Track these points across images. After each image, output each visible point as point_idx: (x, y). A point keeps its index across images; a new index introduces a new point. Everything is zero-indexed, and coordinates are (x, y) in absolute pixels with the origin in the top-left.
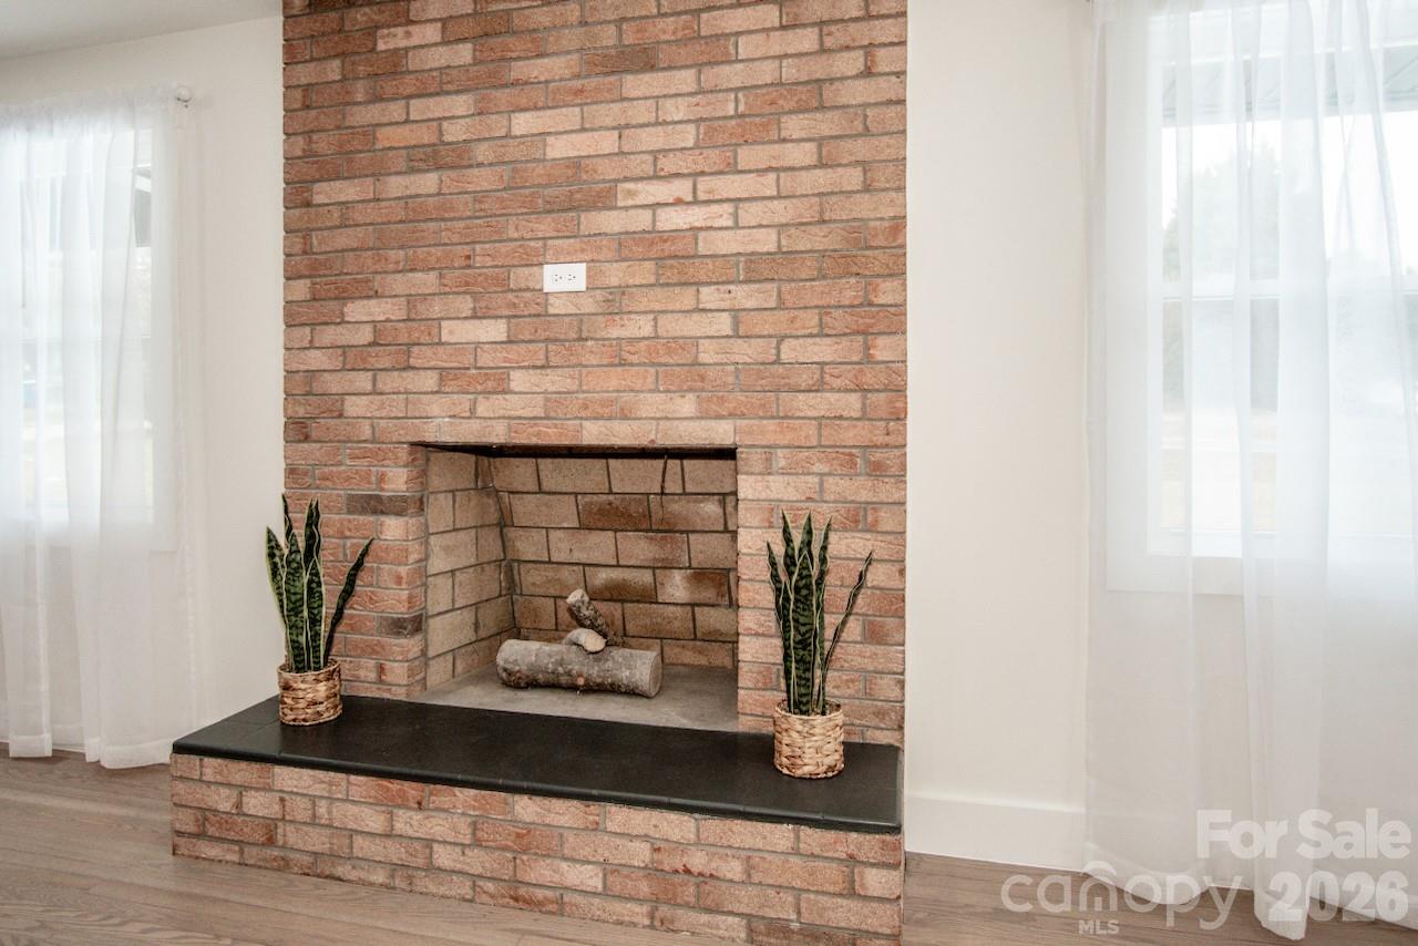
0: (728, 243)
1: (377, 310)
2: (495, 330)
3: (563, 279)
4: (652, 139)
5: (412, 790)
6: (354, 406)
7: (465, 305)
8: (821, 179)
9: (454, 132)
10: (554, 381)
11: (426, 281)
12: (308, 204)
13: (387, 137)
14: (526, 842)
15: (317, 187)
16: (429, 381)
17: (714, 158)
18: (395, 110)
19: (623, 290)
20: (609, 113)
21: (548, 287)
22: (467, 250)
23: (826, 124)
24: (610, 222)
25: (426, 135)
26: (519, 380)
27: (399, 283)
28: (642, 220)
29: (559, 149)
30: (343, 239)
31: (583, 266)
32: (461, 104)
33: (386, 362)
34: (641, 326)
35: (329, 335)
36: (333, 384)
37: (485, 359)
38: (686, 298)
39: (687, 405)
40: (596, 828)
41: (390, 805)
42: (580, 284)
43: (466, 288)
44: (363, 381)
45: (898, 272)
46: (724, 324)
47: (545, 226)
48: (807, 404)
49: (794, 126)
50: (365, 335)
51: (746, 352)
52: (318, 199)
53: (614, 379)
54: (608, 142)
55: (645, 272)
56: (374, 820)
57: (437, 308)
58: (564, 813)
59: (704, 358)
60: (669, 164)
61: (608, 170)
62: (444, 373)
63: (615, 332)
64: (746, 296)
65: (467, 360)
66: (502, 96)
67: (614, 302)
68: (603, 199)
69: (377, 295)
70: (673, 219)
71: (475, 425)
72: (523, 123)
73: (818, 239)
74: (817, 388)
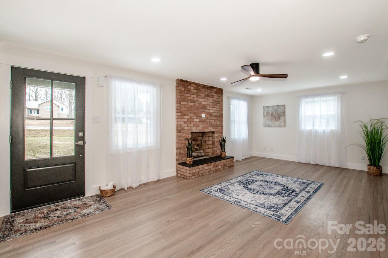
0: (214, 114)
1: (188, 117)
2: (198, 120)
3: (203, 116)
4: (209, 103)
5: (209, 164)
6: (186, 128)
7: (195, 117)
8: (219, 109)
9: (195, 99)
10: (203, 126)
11: (192, 114)
12: (180, 104)
13: (189, 98)
14: (217, 166)
15: (181, 102)
16: (192, 125)
17: (213, 106)
18: (189, 95)
19: (207, 117)
20: (206, 100)
21: (202, 116)
22: (195, 112)
23: (220, 105)
24: (206, 111)
25: (192, 99)
26: (200, 125)
27: (190, 114)
28: (208, 111)
29: (203, 103)
30: (184, 109)
32: (195, 96)
33: (188, 123)
34: (208, 121)
35: (183, 120)
36: (183, 126)
37: (197, 123)
38: (211, 119)
39: (212, 128)
40: (221, 163)
41: (208, 166)
42: (205, 116)
43: (196, 116)
44: (186, 125)
45: (223, 117)
46: (213, 121)
47: (202, 110)
48: (218, 128)
49: (218, 104)
50: (186, 120)
51: (215, 123)
52: (181, 104)
53: (207, 126)
54: (206, 103)
55: (209, 116)
56: (207, 168)
57: (193, 118)
58: (219, 162)
59: (213, 124)
60: (211, 106)
61: (207, 106)
62: (194, 125)
63: (207, 121)
64: (215, 118)
65: (196, 123)
66: (199, 96)
67: (207, 118)
68: (206, 108)
69: (187, 116)
70: (211, 111)
71: (196, 130)
72: (200, 100)
73: (219, 114)
74: (219, 126)
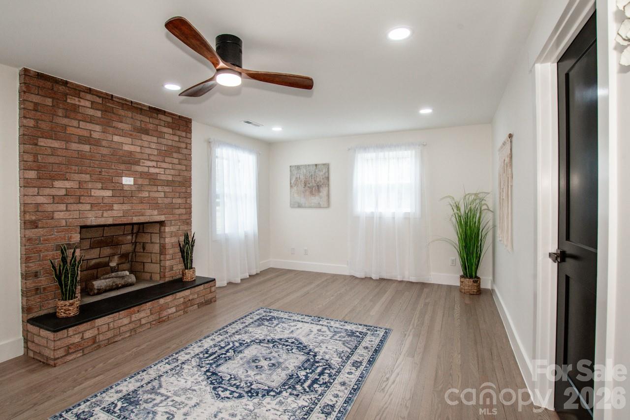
0: (163, 177)
1: (68, 184)
2: (109, 193)
3: (128, 181)
4: (148, 151)
5: (136, 309)
6: (57, 215)
7: (99, 185)
8: (179, 167)
9: (95, 135)
10: (126, 207)
11: (87, 177)
13: (70, 130)
14: (162, 308)
15: (40, 140)
16: (88, 207)
17: (160, 158)
18: (75, 123)
19: (142, 185)
20: (139, 142)
21: (124, 183)
22: (100, 170)
23: (180, 156)
24: (139, 169)
25: (86, 134)
26: (116, 207)
27: (77, 177)
28: (146, 170)
29: (126, 148)
30: (52, 159)
31: (133, 179)
32: (98, 128)
33: (72, 201)
34: (146, 194)
35: (47, 191)
36: (49, 208)
37: (105, 201)
38: (155, 189)
39: (156, 212)
40: (175, 299)
41: (130, 315)
42: (132, 183)
43: (100, 180)
44: (63, 207)
45: (190, 186)
46: (162, 195)
47: (123, 167)
48: (178, 211)
49: (175, 155)
50: (63, 192)
51: (167, 201)
52: (40, 144)
53: (140, 207)
54: (138, 149)
55: (146, 182)
57: (90, 186)
58: (169, 299)
59: (159, 202)
60: (152, 158)
61: (139, 156)
62: (92, 205)
63: (140, 195)
64: (167, 189)
65: (100, 201)
66: (111, 129)
67: (139, 188)
68: (137, 163)
69: (67, 180)
70: (152, 170)
71: (103, 219)
72: (116, 138)
73: (178, 179)
74: (179, 208)
